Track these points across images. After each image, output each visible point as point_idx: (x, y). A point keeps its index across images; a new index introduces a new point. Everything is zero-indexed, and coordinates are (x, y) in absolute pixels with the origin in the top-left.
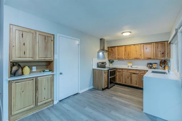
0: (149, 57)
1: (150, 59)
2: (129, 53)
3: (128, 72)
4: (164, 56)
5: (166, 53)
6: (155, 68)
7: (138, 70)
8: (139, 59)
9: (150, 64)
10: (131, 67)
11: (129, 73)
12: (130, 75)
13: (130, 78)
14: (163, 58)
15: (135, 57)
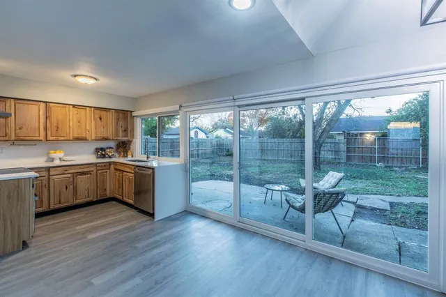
0: (105, 136)
1: (106, 139)
2: (58, 124)
3: (66, 172)
4: (126, 136)
5: (129, 130)
6: (110, 157)
7: (92, 164)
8: (86, 140)
9: (102, 149)
10: (60, 159)
11: (69, 175)
12: (71, 179)
13: (72, 187)
14: (126, 138)
15: (76, 135)
